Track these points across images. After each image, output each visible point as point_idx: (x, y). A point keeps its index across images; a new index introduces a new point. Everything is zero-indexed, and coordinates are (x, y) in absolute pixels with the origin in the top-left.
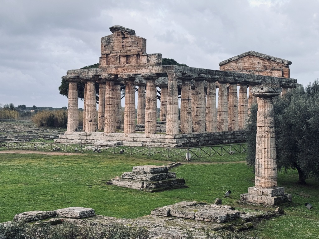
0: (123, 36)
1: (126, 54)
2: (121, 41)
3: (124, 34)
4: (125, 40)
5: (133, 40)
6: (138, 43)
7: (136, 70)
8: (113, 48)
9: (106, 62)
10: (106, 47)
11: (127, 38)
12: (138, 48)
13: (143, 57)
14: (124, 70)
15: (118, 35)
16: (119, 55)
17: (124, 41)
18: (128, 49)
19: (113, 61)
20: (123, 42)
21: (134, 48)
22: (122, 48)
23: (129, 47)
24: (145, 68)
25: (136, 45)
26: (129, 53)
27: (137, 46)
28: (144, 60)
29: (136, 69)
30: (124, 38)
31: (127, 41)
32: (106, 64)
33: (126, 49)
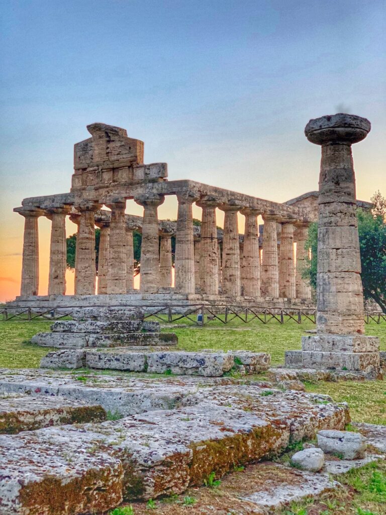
0: (108, 139)
1: (111, 166)
2: (105, 147)
3: (110, 135)
4: (111, 145)
5: (123, 143)
6: (130, 148)
7: (128, 192)
8: (92, 159)
9: (80, 182)
10: (82, 157)
11: (113, 141)
12: (130, 156)
13: (138, 169)
14: (108, 193)
15: (100, 137)
16: (102, 170)
17: (109, 146)
18: (116, 158)
19: (92, 180)
20: (108, 148)
21: (124, 156)
22: (106, 158)
23: (118, 154)
24: (141, 187)
25: (127, 152)
26: (116, 165)
27: (130, 152)
28: (140, 175)
29: (126, 190)
30: (109, 141)
31: (114, 146)
32: (81, 185)
33: (112, 159)
